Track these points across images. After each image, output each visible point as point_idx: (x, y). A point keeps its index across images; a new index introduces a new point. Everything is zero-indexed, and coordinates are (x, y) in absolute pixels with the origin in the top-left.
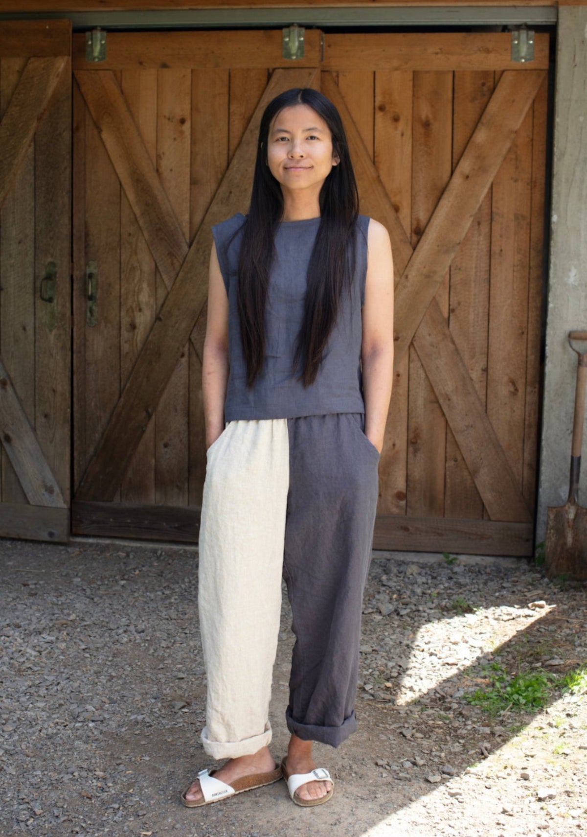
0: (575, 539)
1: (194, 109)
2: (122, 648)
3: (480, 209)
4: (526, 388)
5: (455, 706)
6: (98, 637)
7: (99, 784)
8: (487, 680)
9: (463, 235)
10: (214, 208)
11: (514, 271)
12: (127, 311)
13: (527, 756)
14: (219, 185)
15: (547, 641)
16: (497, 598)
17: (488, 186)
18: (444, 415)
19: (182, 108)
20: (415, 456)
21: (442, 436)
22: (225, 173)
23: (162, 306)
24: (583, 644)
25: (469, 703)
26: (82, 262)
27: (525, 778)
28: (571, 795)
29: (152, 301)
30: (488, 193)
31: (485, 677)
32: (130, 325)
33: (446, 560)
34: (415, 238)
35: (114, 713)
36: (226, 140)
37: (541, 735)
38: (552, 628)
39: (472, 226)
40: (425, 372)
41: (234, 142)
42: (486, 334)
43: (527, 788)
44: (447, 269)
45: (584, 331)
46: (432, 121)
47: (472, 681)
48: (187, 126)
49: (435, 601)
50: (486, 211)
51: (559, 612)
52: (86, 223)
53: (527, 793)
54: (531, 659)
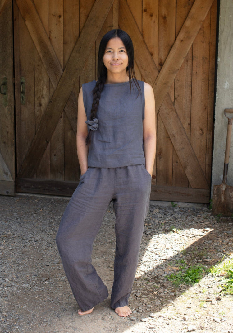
0: (225, 199)
1: (65, 11)
2: (27, 249)
3: (187, 55)
4: (207, 132)
5: (161, 281)
6: (18, 243)
7: (3, 319)
8: (178, 268)
9: (180, 66)
10: (74, 54)
11: (202, 82)
12: (38, 98)
13: (188, 308)
14: (76, 44)
15: (207, 249)
16: (190, 225)
17: (191, 45)
18: (172, 143)
19: (60, 11)
20: (160, 160)
21: (171, 152)
22: (78, 39)
23: (52, 96)
24: (221, 251)
25: (167, 280)
26: (19, 77)
27: (185, 319)
28: (203, 329)
29: (48, 94)
30: (191, 48)
31: (177, 267)
32: (39, 104)
33: (172, 205)
34: (160, 67)
35: (16, 283)
36: (78, 24)
37: (196, 297)
38: (210, 242)
39: (184, 62)
40: (164, 125)
41: (82, 26)
42: (190, 109)
43: (184, 325)
44: (173, 81)
45: (231, 109)
46: (167, 16)
47: (171, 268)
48: (62, 19)
49: (163, 227)
50: (190, 55)
51: (214, 234)
52: (20, 60)
53: (185, 327)
54: (198, 258)
